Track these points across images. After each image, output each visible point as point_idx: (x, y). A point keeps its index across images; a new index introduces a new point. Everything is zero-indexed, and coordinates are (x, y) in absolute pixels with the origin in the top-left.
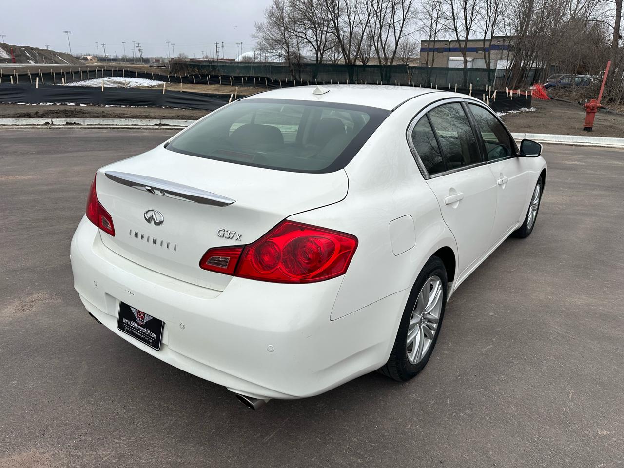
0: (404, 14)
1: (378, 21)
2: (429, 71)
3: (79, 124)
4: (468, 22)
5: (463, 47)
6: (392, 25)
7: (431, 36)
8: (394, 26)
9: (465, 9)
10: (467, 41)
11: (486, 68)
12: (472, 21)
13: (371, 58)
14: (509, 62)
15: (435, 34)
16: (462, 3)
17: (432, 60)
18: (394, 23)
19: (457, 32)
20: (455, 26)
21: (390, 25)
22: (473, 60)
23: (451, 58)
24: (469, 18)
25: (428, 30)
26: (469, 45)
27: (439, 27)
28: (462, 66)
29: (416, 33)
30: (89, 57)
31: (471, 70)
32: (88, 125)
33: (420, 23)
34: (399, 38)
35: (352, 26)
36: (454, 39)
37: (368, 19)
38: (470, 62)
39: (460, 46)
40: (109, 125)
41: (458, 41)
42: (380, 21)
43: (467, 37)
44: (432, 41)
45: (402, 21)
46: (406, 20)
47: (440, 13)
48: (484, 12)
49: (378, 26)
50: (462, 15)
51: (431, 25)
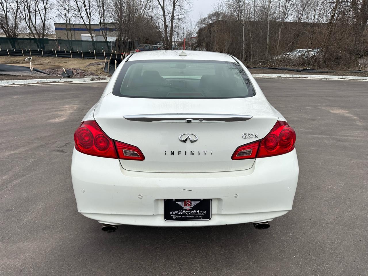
0: (45, 5)
1: (26, 8)
2: (70, 42)
4: (89, 13)
5: (88, 28)
6: (38, 12)
7: (66, 21)
8: (39, 12)
9: (85, 5)
10: (90, 24)
11: (105, 41)
12: (90, 13)
13: (20, 33)
14: (117, 38)
15: (69, 19)
16: (82, 2)
17: (71, 35)
18: (39, 11)
19: (83, 19)
20: (81, 15)
21: (36, 12)
22: (96, 36)
23: (82, 34)
24: (88, 11)
25: (64, 16)
26: (92, 27)
27: (71, 15)
28: (91, 40)
29: (55, 18)
31: (96, 42)
33: (58, 12)
34: (45, 21)
35: (5, 11)
36: (82, 23)
37: (18, 6)
38: (94, 37)
39: (87, 27)
41: (85, 24)
42: (28, 8)
43: (90, 23)
44: (68, 24)
45: (44, 10)
46: (47, 10)
47: (69, 6)
48: (97, 8)
49: (27, 11)
50: (84, 9)
51: (65, 14)
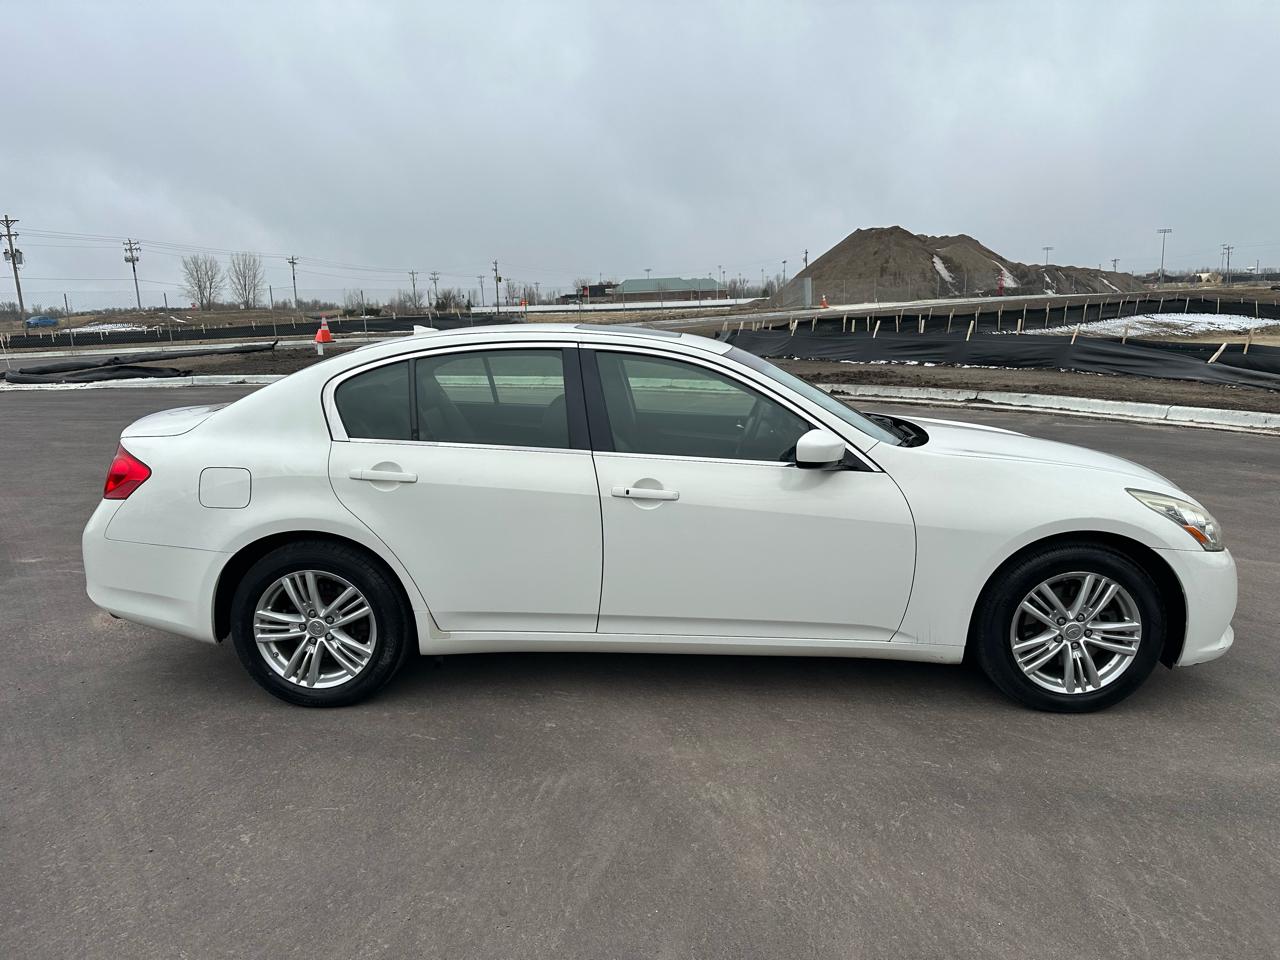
3: (848, 394)
30: (1204, 276)
32: (860, 395)
40: (891, 397)
